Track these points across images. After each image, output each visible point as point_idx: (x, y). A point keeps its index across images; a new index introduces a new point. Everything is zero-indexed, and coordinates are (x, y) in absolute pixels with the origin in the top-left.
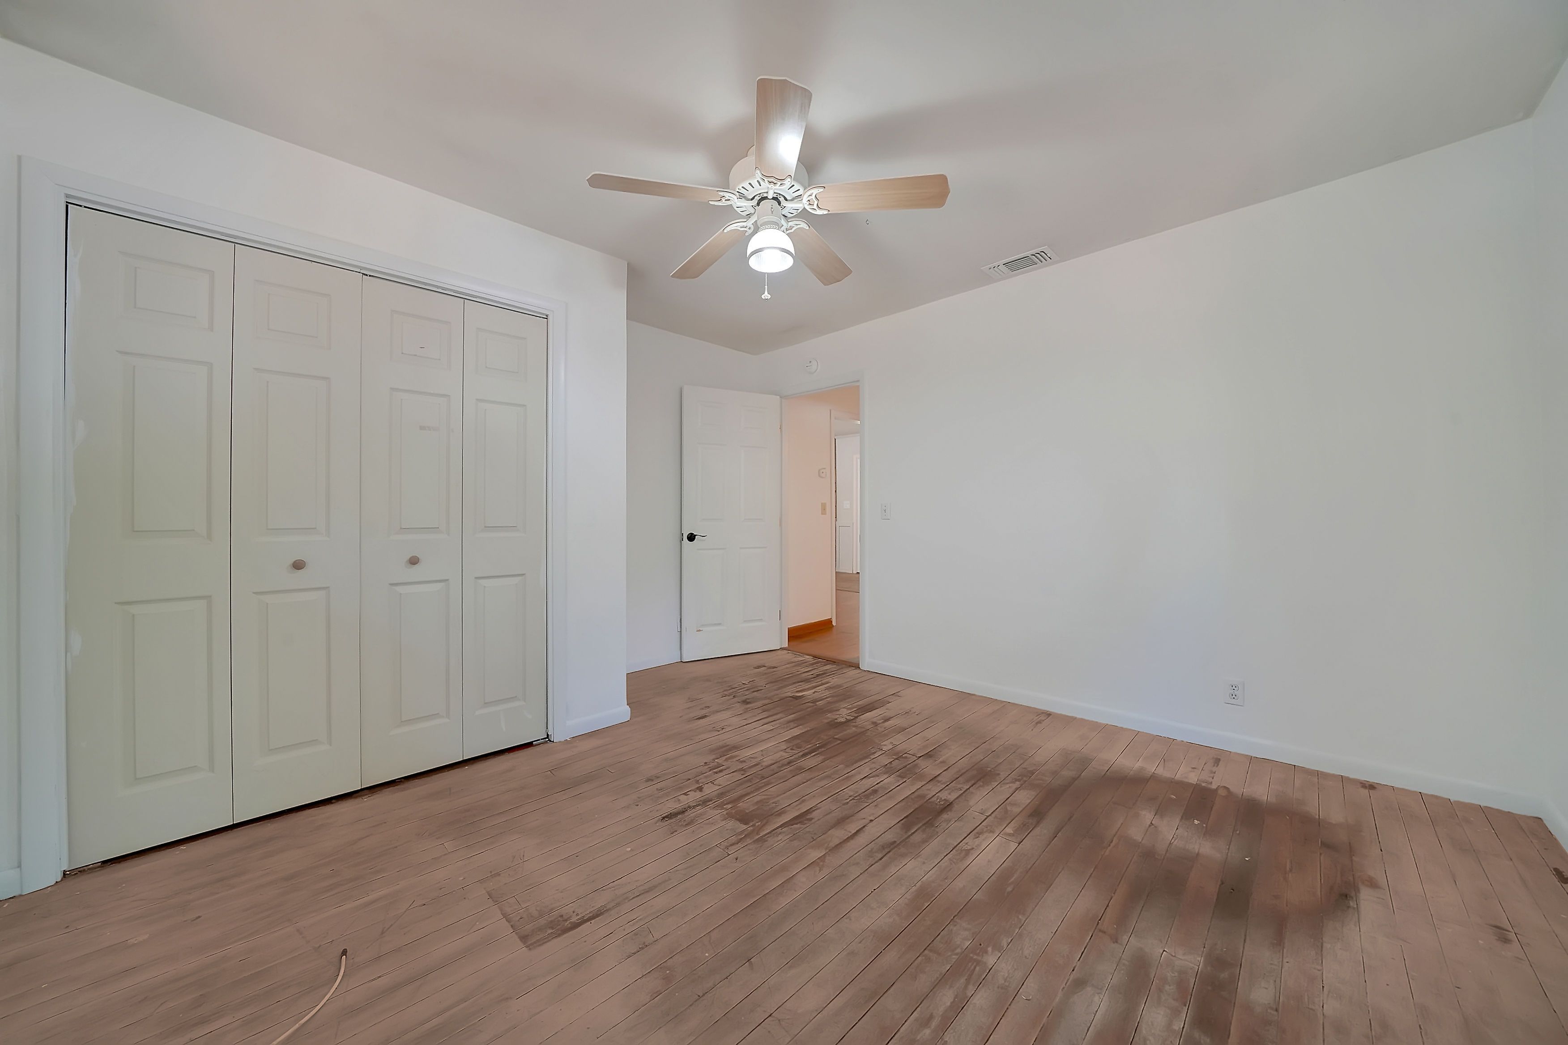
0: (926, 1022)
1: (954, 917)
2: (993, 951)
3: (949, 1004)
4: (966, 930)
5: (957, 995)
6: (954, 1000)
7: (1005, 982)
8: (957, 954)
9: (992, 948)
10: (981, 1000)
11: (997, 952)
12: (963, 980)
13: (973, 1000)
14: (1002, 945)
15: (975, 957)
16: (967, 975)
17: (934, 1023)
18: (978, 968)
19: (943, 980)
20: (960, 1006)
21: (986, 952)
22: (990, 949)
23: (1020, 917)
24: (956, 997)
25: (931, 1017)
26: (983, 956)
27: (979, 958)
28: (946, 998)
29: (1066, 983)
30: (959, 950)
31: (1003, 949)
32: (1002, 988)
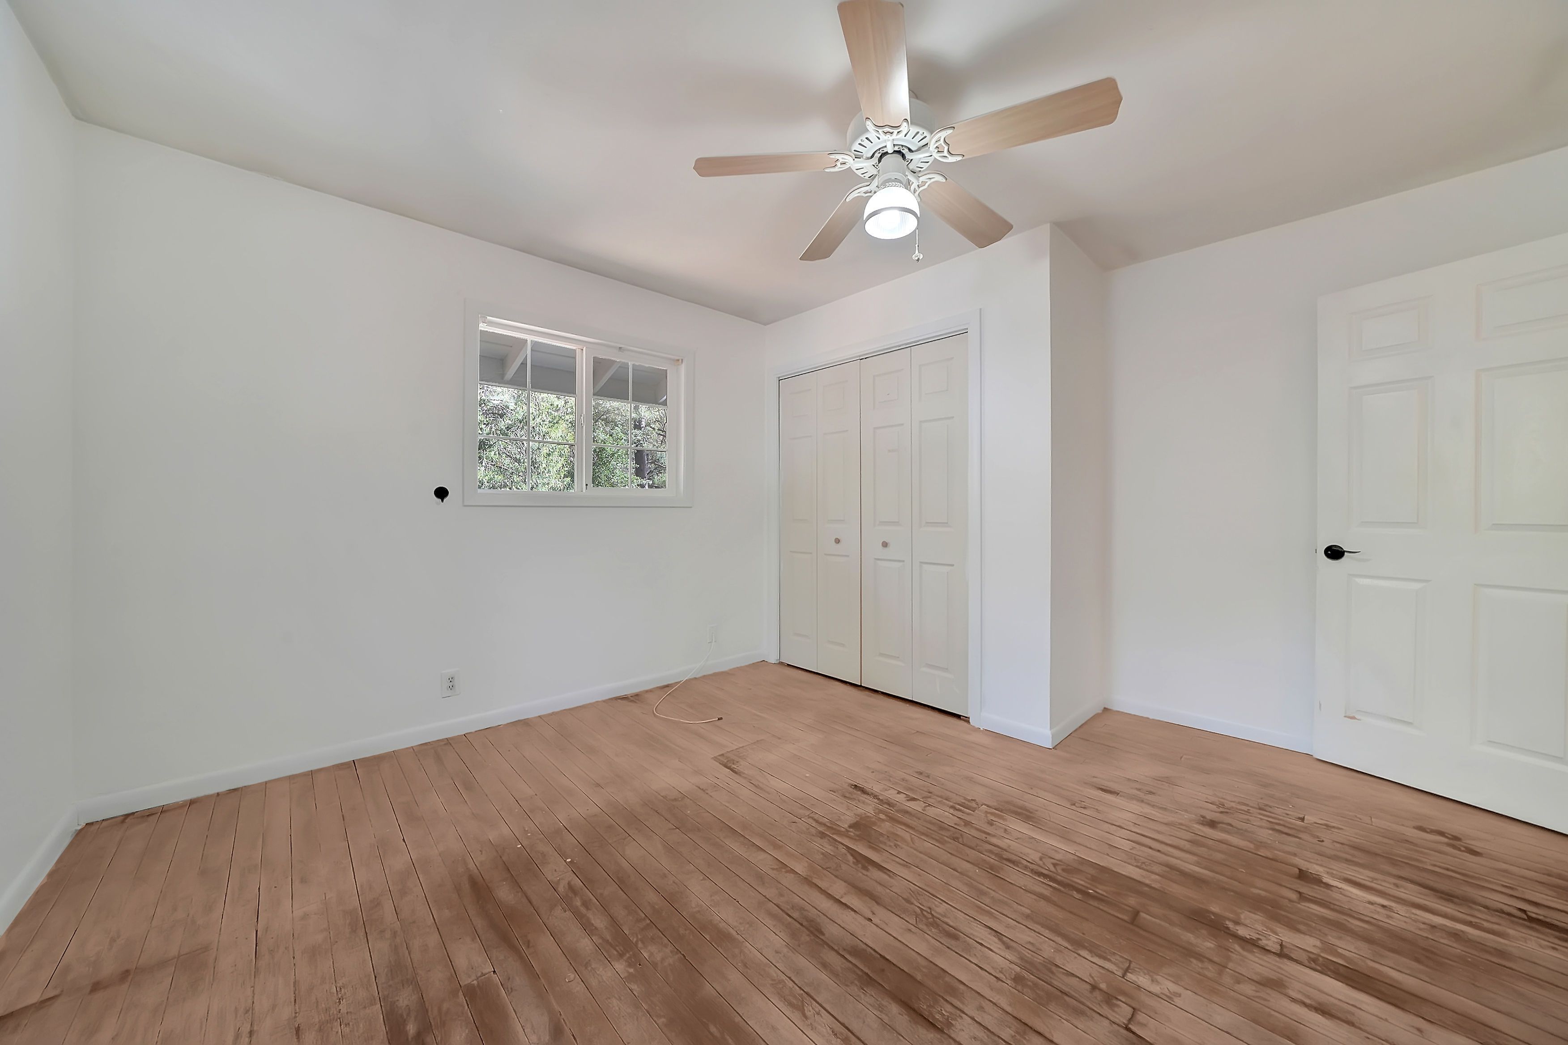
0: (586, 904)
1: (683, 955)
2: (628, 972)
3: (593, 922)
4: (663, 960)
5: (597, 929)
6: (594, 926)
7: (592, 968)
8: (637, 942)
9: (632, 973)
10: (586, 944)
11: (626, 974)
12: (609, 938)
13: (589, 939)
14: (632, 983)
15: (628, 955)
16: (612, 942)
17: (583, 910)
18: (615, 953)
19: (614, 922)
20: (588, 928)
21: (630, 966)
22: (631, 970)
23: (663, 1020)
24: (596, 929)
25: (588, 909)
26: (626, 961)
27: (625, 958)
28: (599, 921)
29: (564, 1020)
30: (640, 945)
31: (628, 983)
32: (587, 963)
